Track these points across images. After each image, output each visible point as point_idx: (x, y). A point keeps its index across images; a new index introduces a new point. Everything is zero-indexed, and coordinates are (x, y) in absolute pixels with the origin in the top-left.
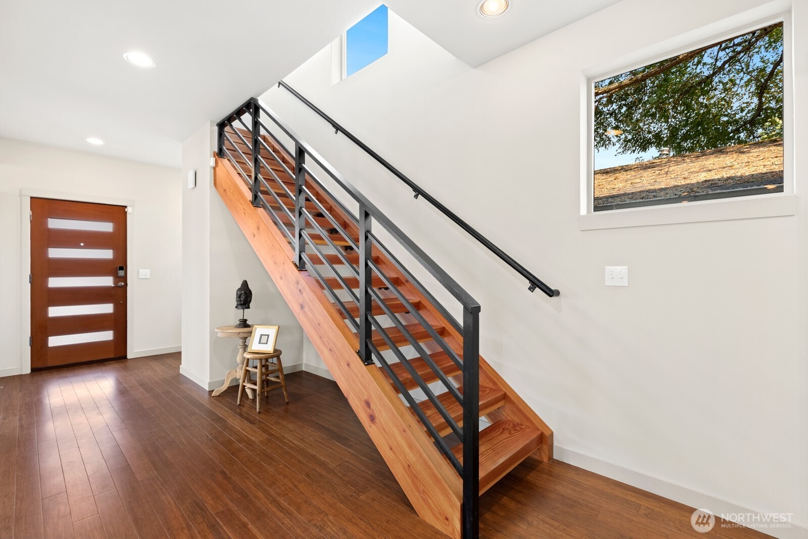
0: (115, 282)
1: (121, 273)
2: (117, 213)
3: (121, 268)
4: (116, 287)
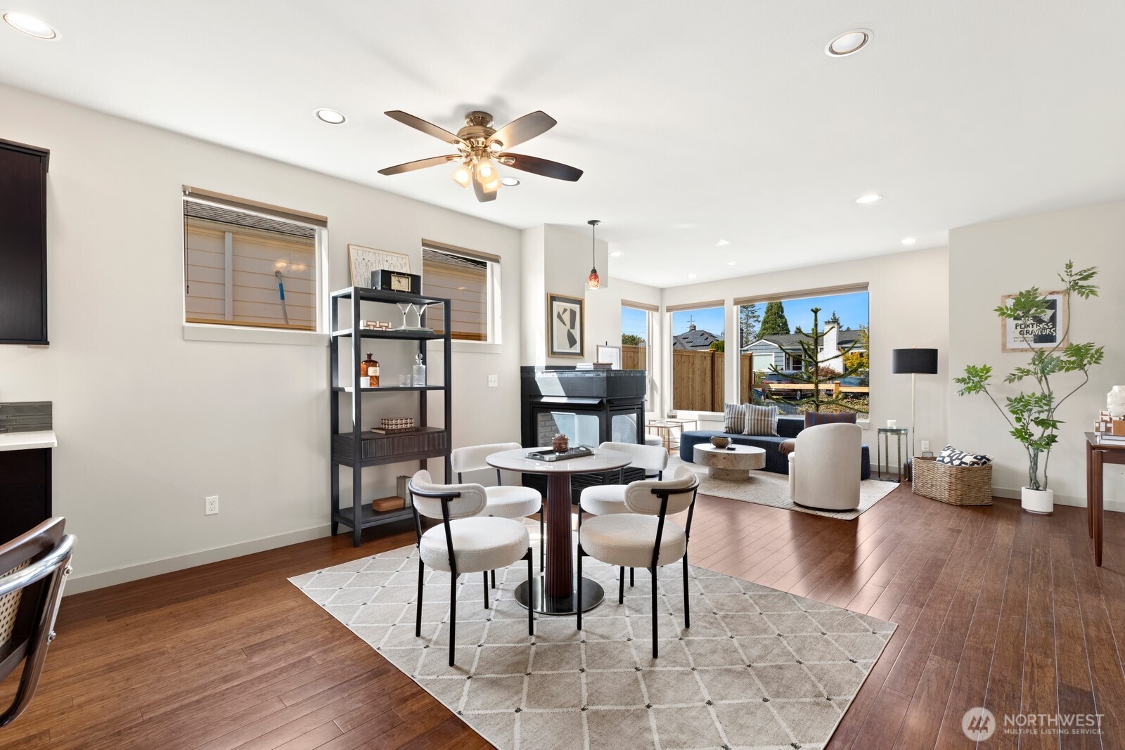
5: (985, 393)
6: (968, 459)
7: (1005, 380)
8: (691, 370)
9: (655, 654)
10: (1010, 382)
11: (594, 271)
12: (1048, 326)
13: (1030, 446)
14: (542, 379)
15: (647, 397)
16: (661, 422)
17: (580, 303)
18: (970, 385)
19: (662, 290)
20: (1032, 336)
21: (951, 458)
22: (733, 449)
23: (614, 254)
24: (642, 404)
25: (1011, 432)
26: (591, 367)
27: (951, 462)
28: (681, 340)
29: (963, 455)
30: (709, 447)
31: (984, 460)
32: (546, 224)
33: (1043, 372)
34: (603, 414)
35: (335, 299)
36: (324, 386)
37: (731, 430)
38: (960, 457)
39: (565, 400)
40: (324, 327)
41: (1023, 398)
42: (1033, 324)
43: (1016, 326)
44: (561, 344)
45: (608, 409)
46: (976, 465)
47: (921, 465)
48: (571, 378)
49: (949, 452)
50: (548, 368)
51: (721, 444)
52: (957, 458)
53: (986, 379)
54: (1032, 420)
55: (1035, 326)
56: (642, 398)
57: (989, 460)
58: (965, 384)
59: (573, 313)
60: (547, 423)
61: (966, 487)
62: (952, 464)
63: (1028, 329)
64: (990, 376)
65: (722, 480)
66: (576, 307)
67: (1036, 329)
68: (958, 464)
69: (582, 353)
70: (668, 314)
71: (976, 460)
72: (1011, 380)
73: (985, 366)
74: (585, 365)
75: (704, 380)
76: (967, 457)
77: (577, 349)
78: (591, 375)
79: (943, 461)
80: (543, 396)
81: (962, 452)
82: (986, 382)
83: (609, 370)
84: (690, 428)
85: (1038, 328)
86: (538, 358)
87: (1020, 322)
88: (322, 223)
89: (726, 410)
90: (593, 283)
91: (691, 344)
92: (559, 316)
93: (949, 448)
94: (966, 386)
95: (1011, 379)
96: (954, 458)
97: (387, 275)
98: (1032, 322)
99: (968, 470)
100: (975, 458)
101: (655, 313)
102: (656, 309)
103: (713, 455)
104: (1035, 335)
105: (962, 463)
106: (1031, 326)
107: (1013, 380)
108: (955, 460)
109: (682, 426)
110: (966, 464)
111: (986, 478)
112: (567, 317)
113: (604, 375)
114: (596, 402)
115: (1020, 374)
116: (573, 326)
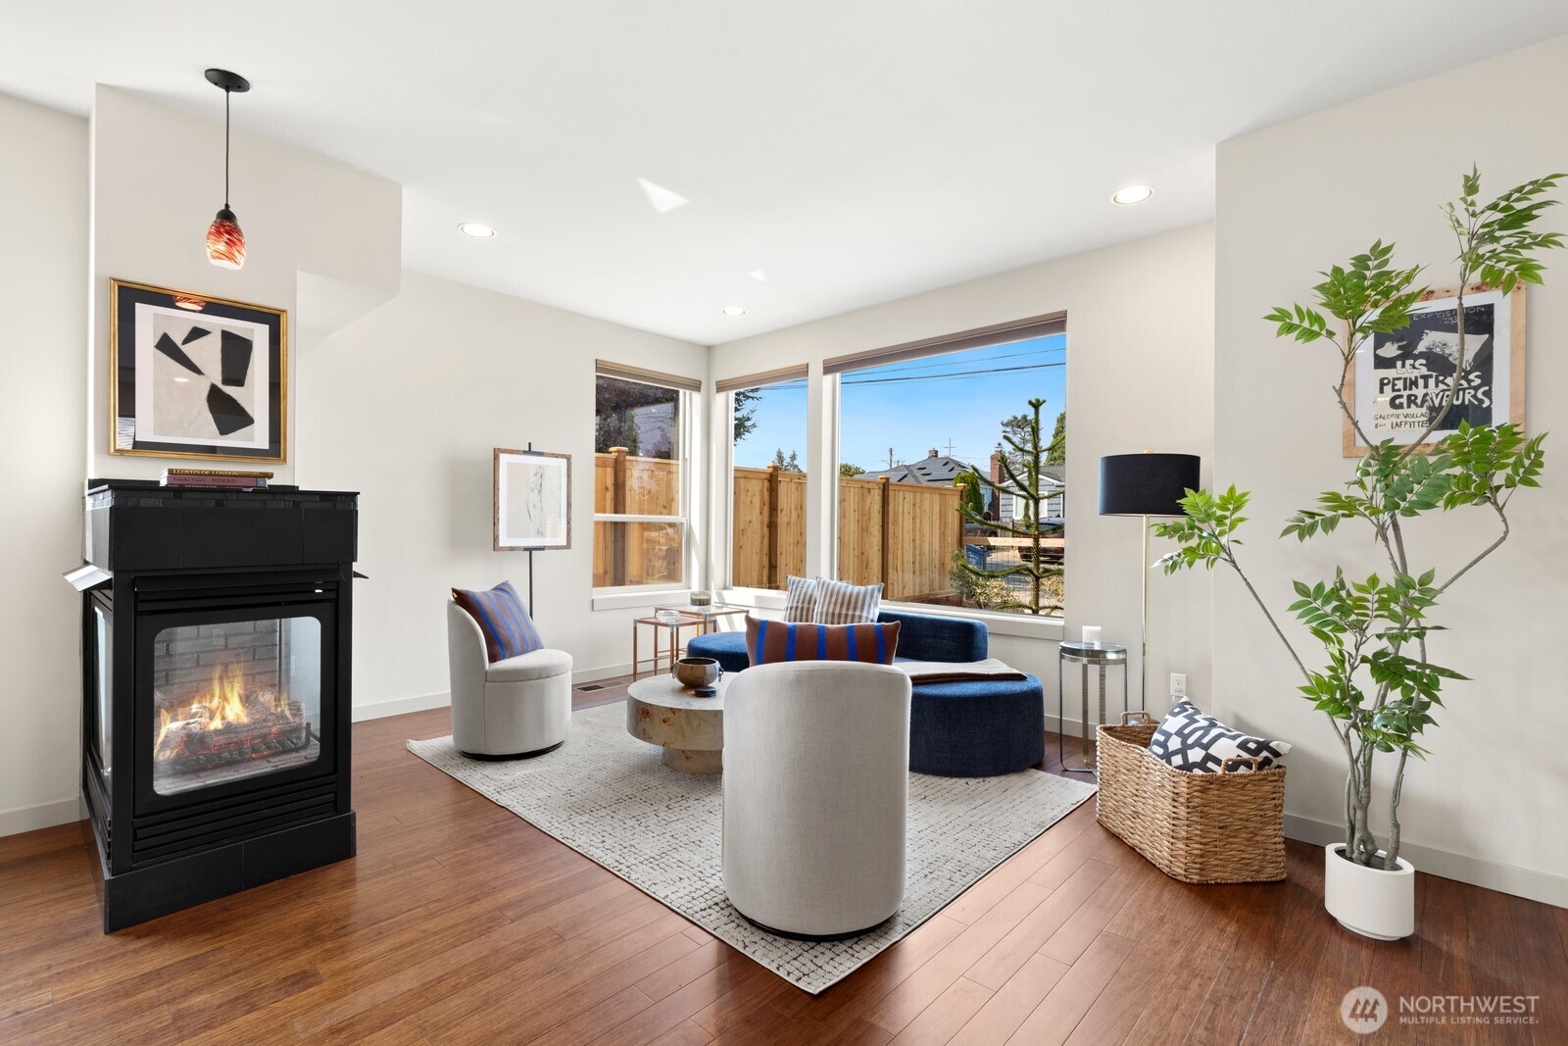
5: (1229, 566)
6: (1226, 749)
7: (1287, 532)
10: (1301, 537)
11: (226, 216)
12: (1469, 382)
13: (1353, 732)
18: (1194, 542)
19: (709, 349)
20: (1424, 410)
21: (1184, 738)
25: (1304, 689)
27: (1183, 751)
28: (916, 471)
29: (1214, 732)
31: (1265, 754)
33: (1392, 507)
38: (1205, 741)
41: (1343, 586)
42: (1426, 378)
43: (1382, 385)
46: (1242, 770)
47: (1113, 753)
49: (1181, 720)
52: (1198, 743)
53: (1232, 527)
54: (1364, 660)
55: (1432, 382)
57: (1277, 754)
58: (1180, 539)
61: (1215, 834)
62: (1185, 758)
63: (1414, 391)
64: (1242, 520)
67: (1434, 391)
68: (1198, 759)
71: (1245, 756)
72: (1305, 531)
73: (1232, 490)
76: (1223, 739)
79: (1164, 745)
81: (1213, 725)
82: (1234, 535)
85: (1442, 387)
87: (1390, 373)
91: (928, 478)
93: (1183, 707)
94: (1185, 545)
95: (1305, 526)
96: (1190, 741)
98: (1424, 371)
99: (1222, 782)
100: (1243, 746)
101: (695, 395)
104: (1432, 409)
105: (1209, 758)
106: (1421, 382)
107: (1311, 529)
108: (1192, 747)
110: (1218, 762)
111: (1270, 804)
115: (1329, 514)
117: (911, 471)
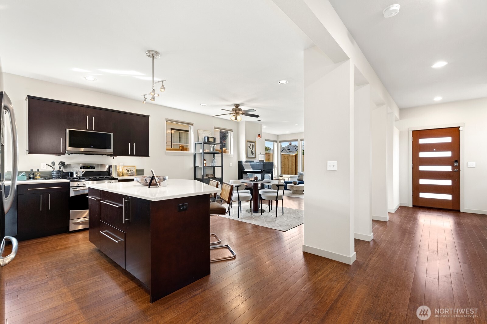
0: (453, 169)
1: (456, 164)
2: (454, 132)
3: (456, 161)
4: (453, 171)
8: (288, 161)
9: (277, 216)
11: (259, 134)
14: (244, 164)
15: (274, 169)
16: (278, 178)
17: (255, 143)
19: (278, 135)
22: (299, 185)
23: (264, 127)
24: (273, 171)
26: (259, 161)
30: (292, 184)
32: (246, 121)
34: (262, 174)
35: (195, 144)
36: (192, 166)
37: (299, 180)
39: (252, 170)
40: (192, 151)
44: (250, 155)
45: (264, 172)
48: (253, 164)
50: (246, 161)
51: (295, 183)
56: (273, 169)
59: (253, 146)
60: (246, 177)
65: (296, 194)
66: (254, 144)
69: (255, 157)
70: (280, 143)
74: (256, 160)
75: (292, 165)
77: (254, 156)
78: (259, 163)
80: (245, 169)
83: (264, 162)
84: (286, 180)
86: (243, 159)
88: (192, 124)
89: (298, 174)
90: (259, 138)
92: (249, 147)
97: (208, 138)
102: (276, 142)
103: (293, 186)
109: (284, 179)
112: (251, 147)
113: (263, 163)
114: (260, 170)
116: (253, 149)
117: (285, 149)
